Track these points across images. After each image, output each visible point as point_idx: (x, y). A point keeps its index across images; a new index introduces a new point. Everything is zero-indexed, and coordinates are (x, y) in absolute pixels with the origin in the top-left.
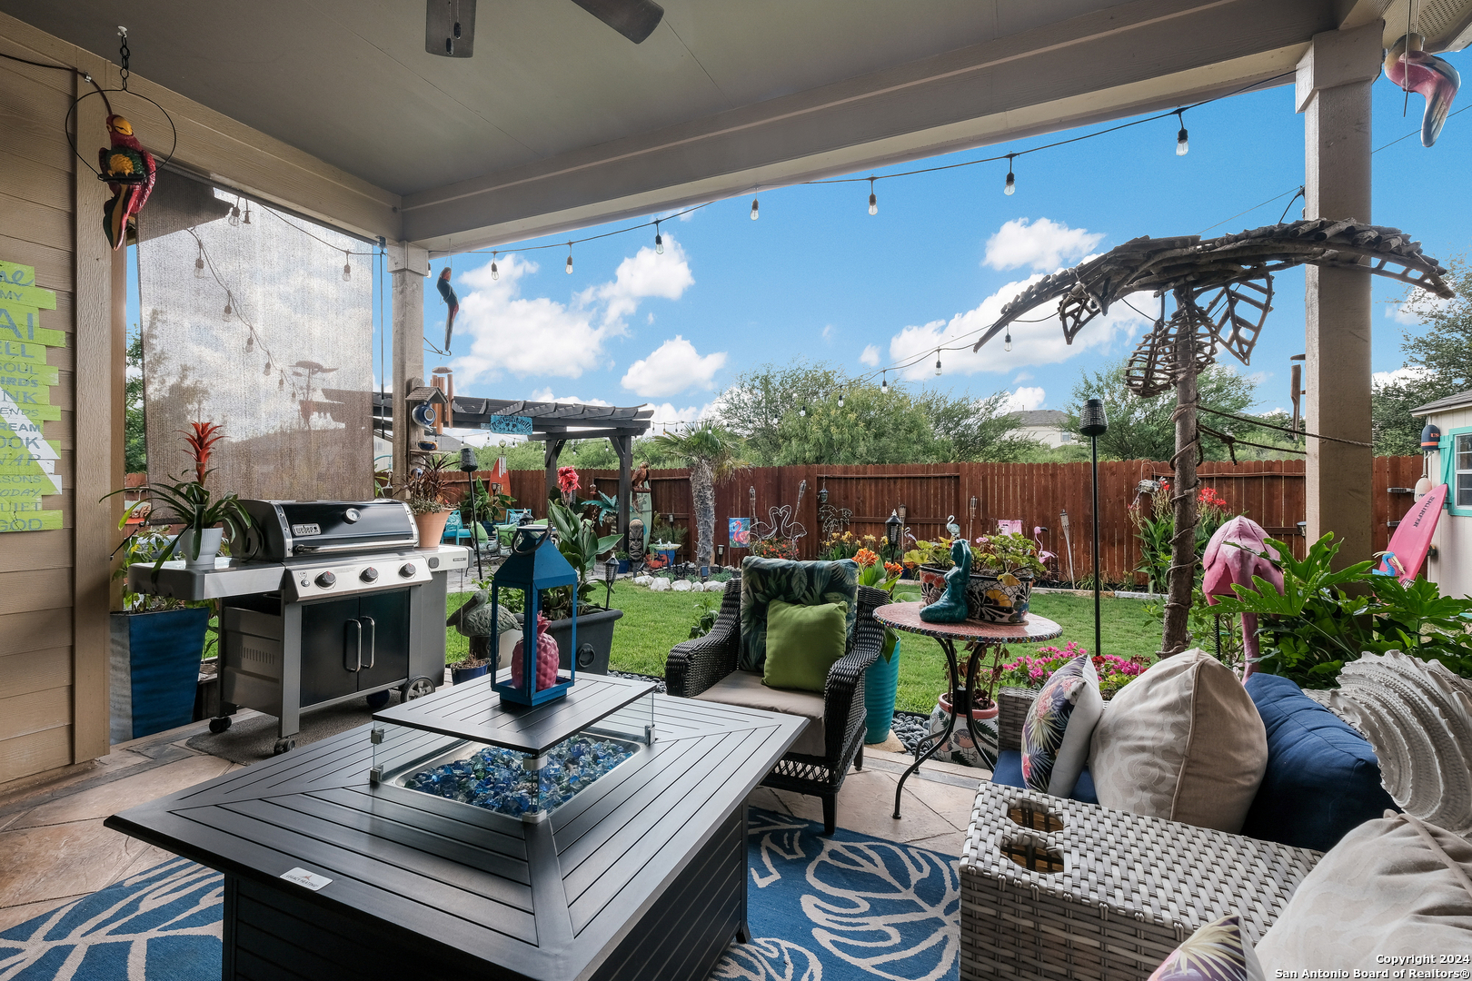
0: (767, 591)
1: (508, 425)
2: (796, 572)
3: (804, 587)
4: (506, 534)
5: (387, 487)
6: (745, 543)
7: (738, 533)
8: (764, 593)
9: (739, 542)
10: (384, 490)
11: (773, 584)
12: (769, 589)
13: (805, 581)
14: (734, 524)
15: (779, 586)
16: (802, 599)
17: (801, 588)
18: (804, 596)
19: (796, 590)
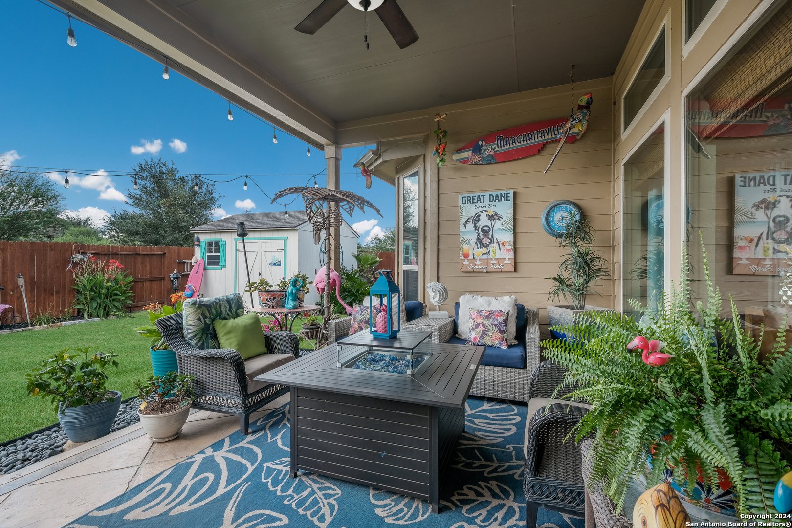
0: (212, 316)
2: (222, 303)
3: (228, 310)
8: (210, 318)
11: (214, 311)
12: (212, 315)
13: (228, 306)
15: (216, 312)
16: (227, 317)
17: (226, 311)
18: (228, 315)
19: (224, 312)
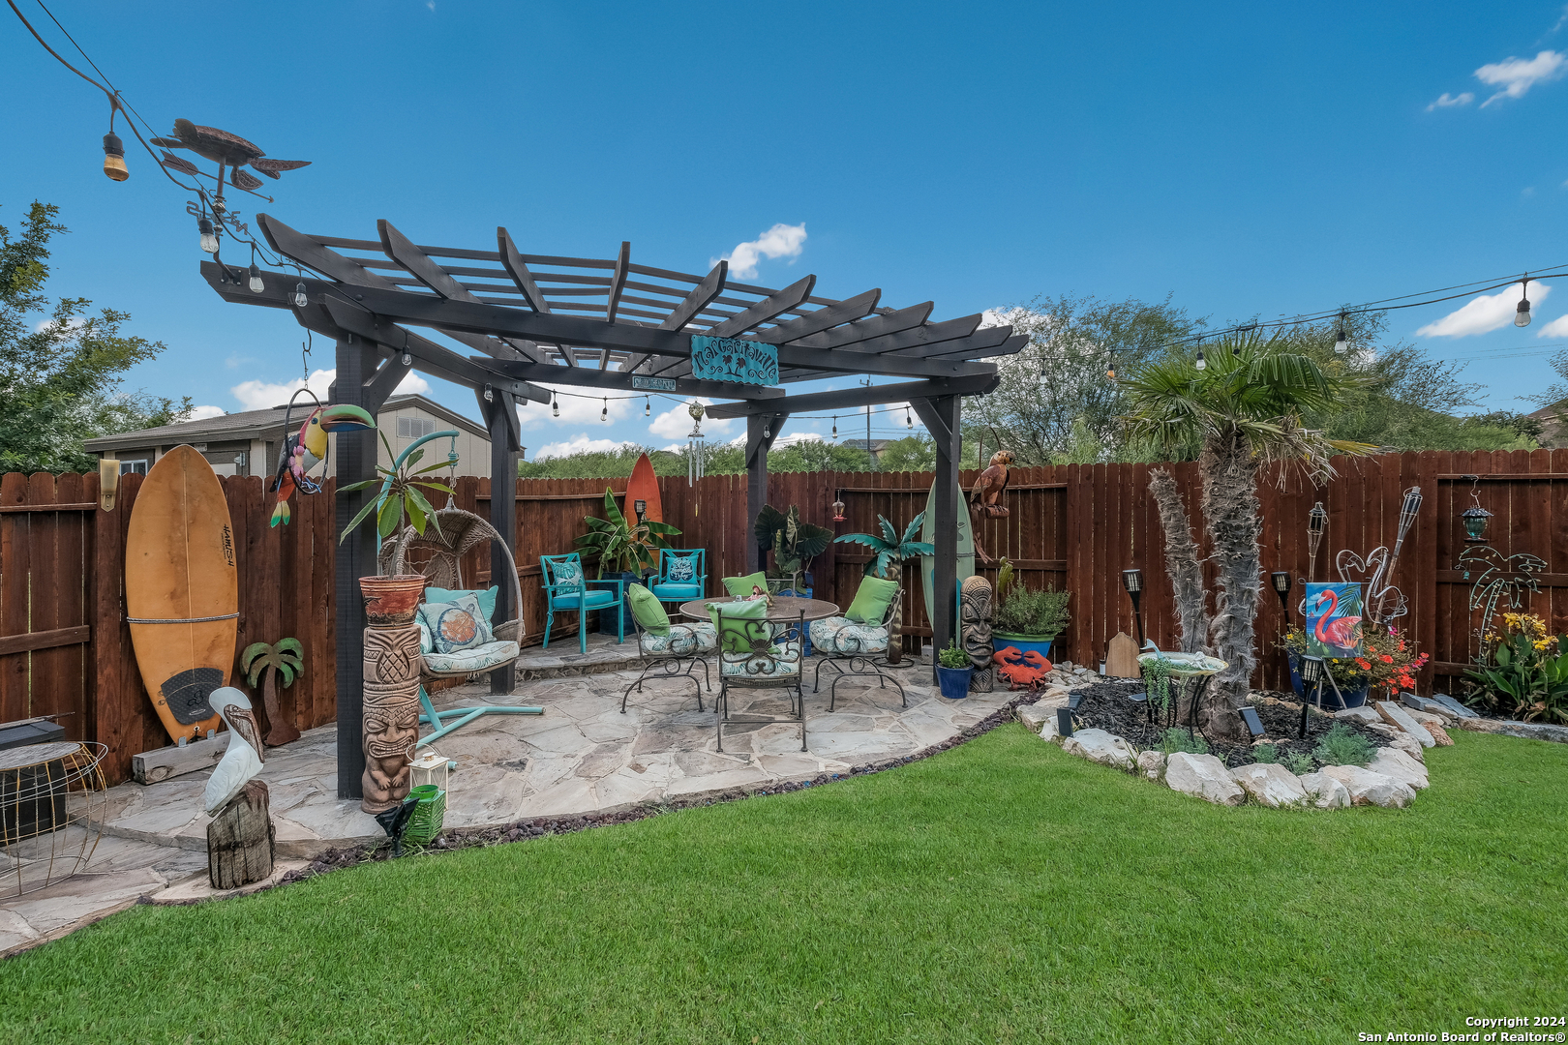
1: (728, 359)
4: (739, 626)
5: (447, 509)
6: (1347, 647)
7: (1329, 621)
9: (1331, 643)
10: (440, 517)
14: (1319, 597)
